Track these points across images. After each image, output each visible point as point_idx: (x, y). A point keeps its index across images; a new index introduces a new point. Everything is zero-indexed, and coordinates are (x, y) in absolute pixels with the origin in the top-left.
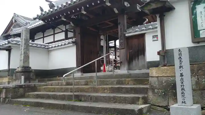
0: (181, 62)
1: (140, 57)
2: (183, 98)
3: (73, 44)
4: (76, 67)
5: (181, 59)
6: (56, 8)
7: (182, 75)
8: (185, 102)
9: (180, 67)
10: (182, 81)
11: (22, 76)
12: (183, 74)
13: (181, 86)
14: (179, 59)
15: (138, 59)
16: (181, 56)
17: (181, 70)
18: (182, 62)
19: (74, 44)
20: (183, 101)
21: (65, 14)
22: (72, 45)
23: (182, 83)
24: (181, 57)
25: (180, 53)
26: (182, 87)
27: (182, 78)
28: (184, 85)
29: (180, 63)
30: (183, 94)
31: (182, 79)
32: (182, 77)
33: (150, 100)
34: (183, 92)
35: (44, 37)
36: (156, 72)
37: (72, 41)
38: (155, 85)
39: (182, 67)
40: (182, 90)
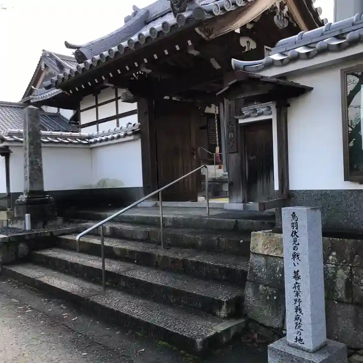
0: (297, 243)
2: (299, 330)
4: (142, 186)
5: (295, 236)
7: (296, 275)
8: (301, 340)
9: (294, 255)
10: (297, 290)
12: (300, 274)
13: (296, 301)
14: (292, 235)
16: (297, 228)
17: (296, 264)
18: (299, 244)
19: (137, 137)
20: (298, 338)
21: (111, 75)
22: (131, 138)
23: (297, 294)
24: (296, 233)
25: (294, 221)
26: (297, 304)
27: (297, 283)
28: (300, 301)
29: (295, 245)
30: (299, 321)
31: (297, 285)
33: (247, 307)
34: (298, 315)
35: (97, 106)
36: (264, 245)
37: (133, 130)
38: (259, 275)
39: (298, 255)
40: (296, 311)
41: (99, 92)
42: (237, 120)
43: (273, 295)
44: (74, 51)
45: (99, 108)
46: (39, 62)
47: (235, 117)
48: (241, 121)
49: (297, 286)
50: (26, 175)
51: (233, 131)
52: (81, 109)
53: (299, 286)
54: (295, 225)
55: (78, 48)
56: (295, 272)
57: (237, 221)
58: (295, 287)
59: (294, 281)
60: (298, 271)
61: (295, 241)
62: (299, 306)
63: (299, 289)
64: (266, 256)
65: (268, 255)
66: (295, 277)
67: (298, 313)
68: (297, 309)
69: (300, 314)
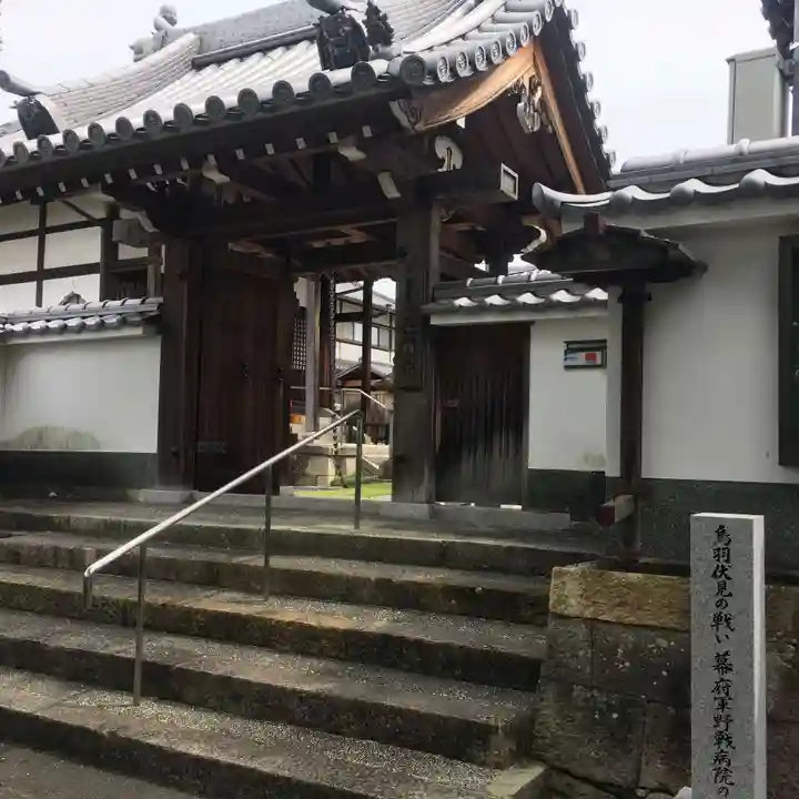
0: (725, 593)
1: (496, 438)
2: (724, 784)
3: (144, 332)
4: (155, 451)
5: (723, 578)
6: (56, 140)
7: (722, 663)
9: (718, 619)
10: (723, 695)
12: (730, 659)
13: (717, 720)
14: (715, 574)
15: (489, 449)
16: (727, 561)
17: (723, 638)
18: (730, 595)
19: (153, 329)
22: (139, 331)
23: (723, 705)
24: (724, 569)
25: (720, 545)
26: (722, 726)
27: (722, 680)
28: (729, 720)
29: (720, 597)
30: (724, 765)
31: (722, 684)
32: (727, 676)
34: (722, 751)
36: (585, 596)
37: (141, 313)
39: (727, 620)
40: (719, 743)
49: (722, 686)
51: (415, 340)
53: (728, 686)
54: (722, 553)
55: (34, 94)
56: (718, 655)
58: (718, 688)
59: (716, 675)
60: (727, 653)
61: (722, 587)
62: (727, 730)
63: (727, 694)
64: (593, 622)
66: (717, 668)
67: (723, 747)
68: (722, 738)
69: (729, 749)
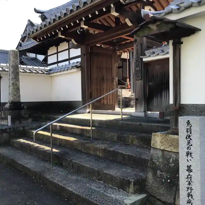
4: (81, 100)
5: (189, 139)
7: (189, 169)
9: (188, 153)
10: (189, 180)
11: (9, 116)
12: (192, 168)
13: (188, 188)
14: (186, 138)
16: (191, 133)
17: (189, 160)
18: (192, 145)
19: (79, 70)
21: (62, 29)
22: (75, 70)
23: (189, 184)
24: (189, 136)
25: (188, 127)
26: (189, 191)
27: (189, 175)
28: (192, 189)
29: (188, 146)
32: (191, 174)
33: (148, 185)
34: (190, 200)
35: (58, 53)
36: (161, 142)
37: (76, 66)
38: (157, 163)
39: (191, 154)
40: (188, 197)
41: (59, 45)
42: (142, 59)
43: (168, 179)
44: (40, 14)
45: (59, 54)
46: (26, 28)
47: (141, 57)
48: (144, 60)
49: (189, 177)
50: (10, 92)
51: (139, 66)
52: (48, 55)
53: (191, 177)
54: (189, 130)
55: (43, 13)
56: (188, 166)
57: (140, 124)
58: (188, 178)
59: (187, 173)
60: (190, 166)
61: (189, 143)
62: (191, 192)
63: (191, 180)
64: (163, 151)
65: (164, 150)
66: (187, 170)
67: (190, 198)
68: (189, 195)
69: (192, 199)
